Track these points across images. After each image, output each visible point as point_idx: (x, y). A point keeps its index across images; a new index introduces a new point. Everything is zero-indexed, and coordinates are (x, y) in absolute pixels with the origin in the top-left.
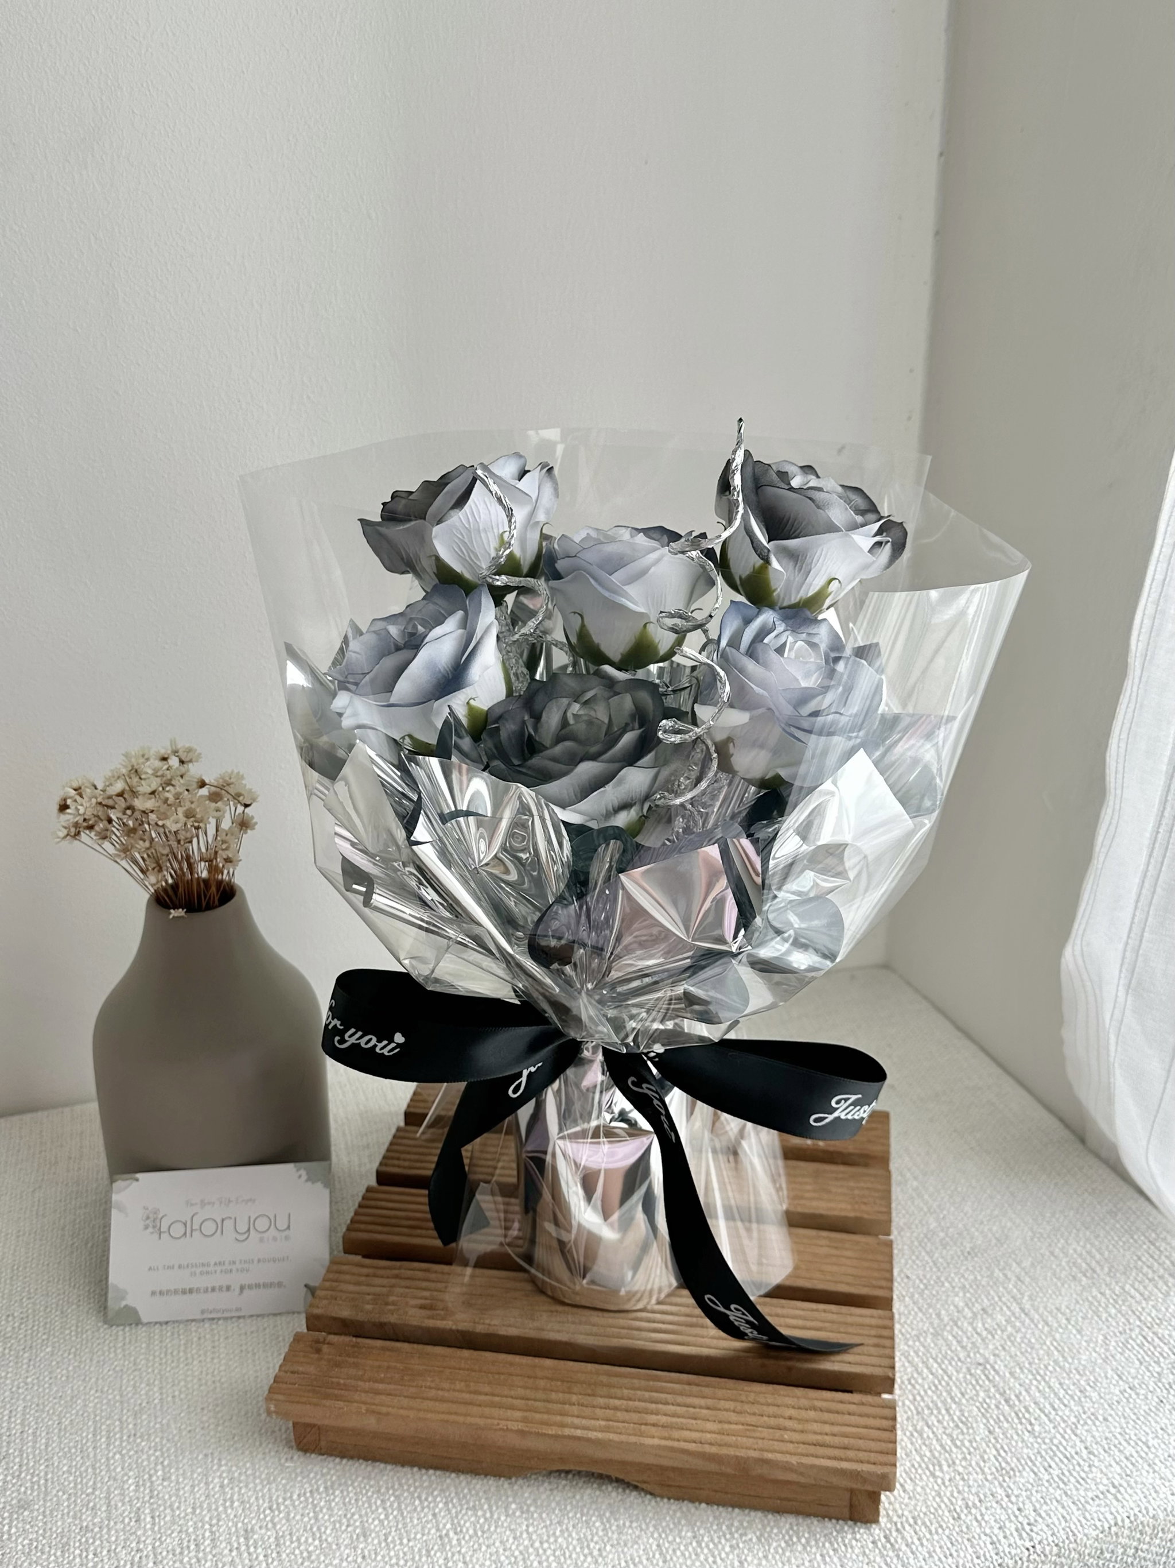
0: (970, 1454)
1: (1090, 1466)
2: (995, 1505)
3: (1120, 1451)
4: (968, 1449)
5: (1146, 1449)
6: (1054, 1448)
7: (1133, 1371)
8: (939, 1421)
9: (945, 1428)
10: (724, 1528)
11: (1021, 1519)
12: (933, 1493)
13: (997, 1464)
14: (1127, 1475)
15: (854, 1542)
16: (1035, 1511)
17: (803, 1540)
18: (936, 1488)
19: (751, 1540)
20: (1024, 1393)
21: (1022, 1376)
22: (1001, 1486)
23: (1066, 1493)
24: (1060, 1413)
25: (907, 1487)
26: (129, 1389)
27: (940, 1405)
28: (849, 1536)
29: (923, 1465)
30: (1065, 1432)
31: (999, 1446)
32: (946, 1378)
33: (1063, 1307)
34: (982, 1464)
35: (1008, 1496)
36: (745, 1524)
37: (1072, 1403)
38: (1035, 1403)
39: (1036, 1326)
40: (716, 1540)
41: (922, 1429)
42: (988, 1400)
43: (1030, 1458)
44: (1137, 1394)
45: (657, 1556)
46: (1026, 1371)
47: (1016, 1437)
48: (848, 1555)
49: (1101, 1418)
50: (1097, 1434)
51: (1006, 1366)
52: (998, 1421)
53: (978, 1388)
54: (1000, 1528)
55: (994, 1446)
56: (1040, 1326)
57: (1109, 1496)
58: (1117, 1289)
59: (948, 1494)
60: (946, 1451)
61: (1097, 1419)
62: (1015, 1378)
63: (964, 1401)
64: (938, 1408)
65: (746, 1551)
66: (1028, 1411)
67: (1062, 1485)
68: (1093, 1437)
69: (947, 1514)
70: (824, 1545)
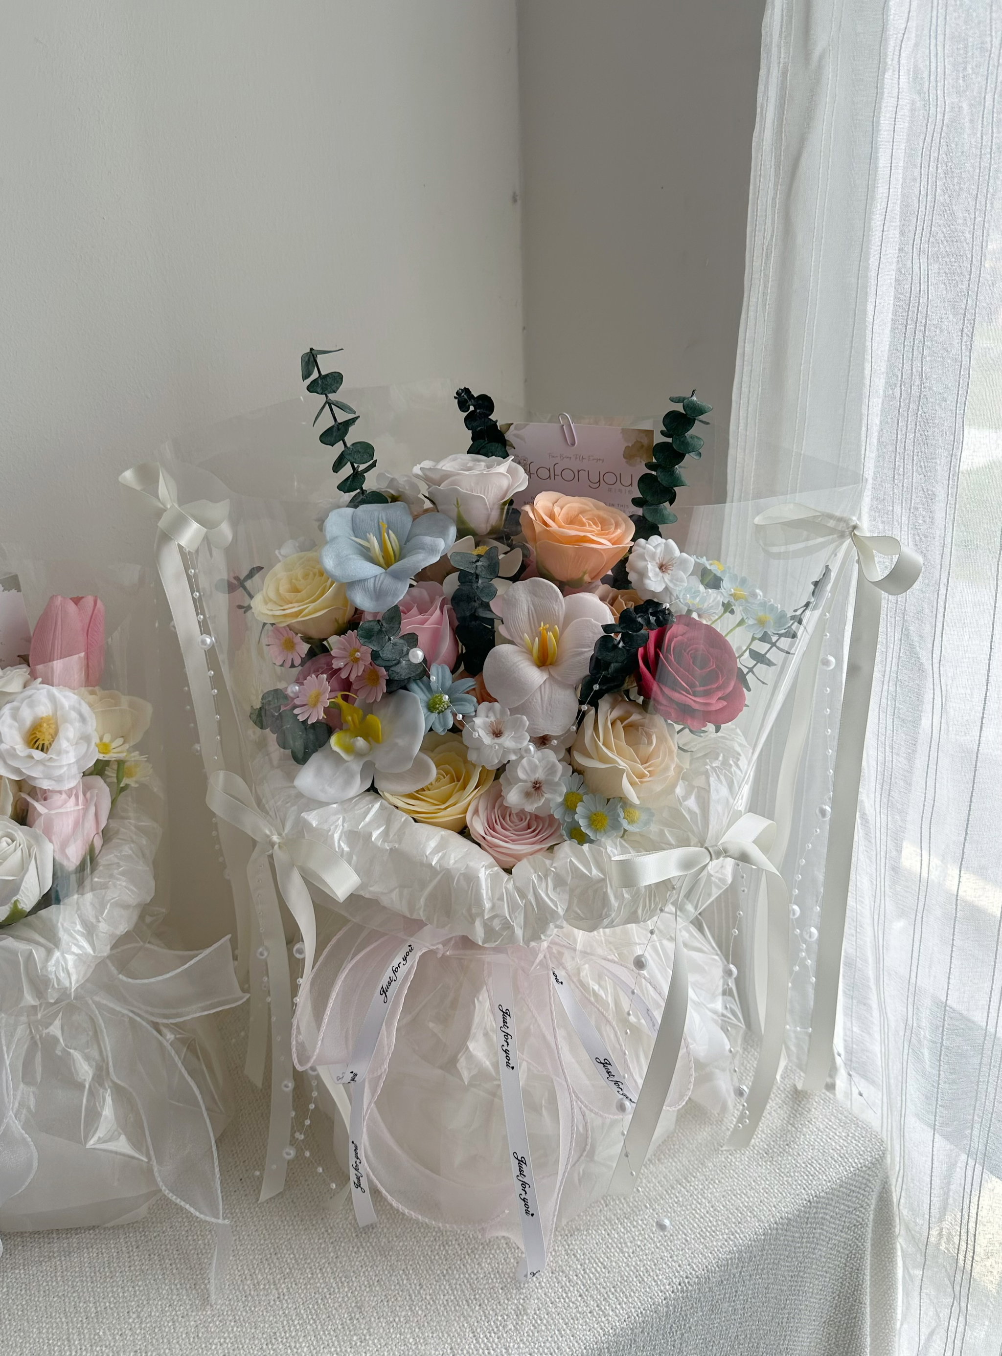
1: (716, 1221)
5: (747, 1200)
6: (694, 1212)
10: (492, 1323)
14: (739, 1223)
15: (578, 1315)
19: (510, 1329)
24: (693, 1184)
26: (71, 1310)
28: (574, 1311)
30: (698, 1198)
36: (506, 1317)
40: (488, 1335)
49: (717, 1182)
61: (714, 1182)
65: (509, 1340)
70: (559, 1322)
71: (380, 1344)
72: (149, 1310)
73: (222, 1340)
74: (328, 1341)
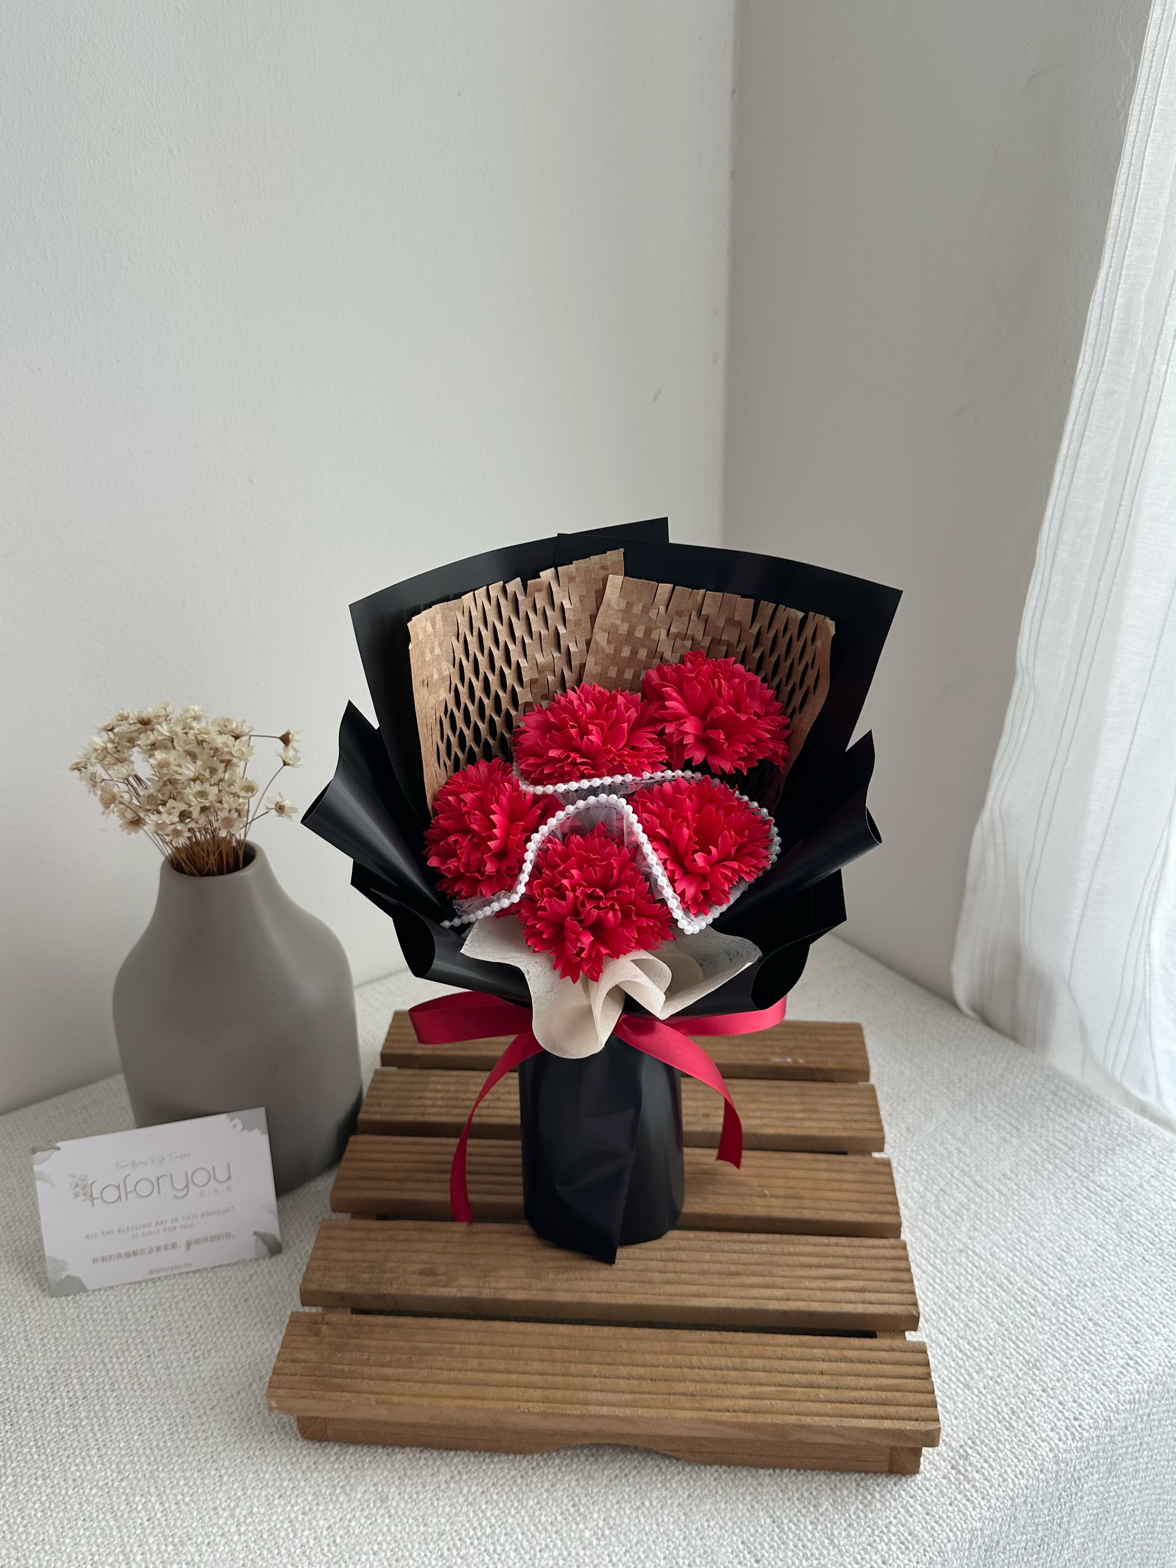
0: (991, 1354)
1: (1101, 1340)
2: (1038, 1404)
3: (1119, 1317)
4: (987, 1349)
6: (1064, 1327)
7: (1094, 1227)
8: (948, 1324)
9: (956, 1330)
11: (1067, 1414)
12: (976, 1406)
13: (1021, 1358)
14: (1136, 1343)
15: (927, 1483)
16: (1075, 1401)
17: (877, 1495)
18: (976, 1399)
19: (827, 1509)
20: (1012, 1274)
21: (1003, 1256)
22: (1035, 1383)
23: (1093, 1375)
24: (1052, 1288)
25: (948, 1406)
26: (122, 1508)
27: (943, 1306)
29: (954, 1379)
30: (1065, 1306)
31: (1014, 1338)
32: (938, 1274)
33: (1008, 1173)
34: (1007, 1362)
35: (1044, 1391)
37: (1057, 1273)
38: (1026, 1282)
39: (993, 1197)
41: (937, 1338)
42: (984, 1290)
43: (1046, 1343)
44: (1107, 1251)
45: (748, 1556)
46: (1004, 1249)
47: (1025, 1325)
48: (929, 1500)
49: (1089, 1284)
50: (1093, 1302)
51: (984, 1248)
52: (1002, 1311)
53: (970, 1278)
54: (1052, 1430)
55: (1010, 1339)
56: (997, 1197)
57: (1132, 1371)
58: (1043, 1143)
59: (991, 1403)
60: (968, 1357)
61: (1085, 1285)
62: (997, 1259)
63: (963, 1296)
64: (943, 1310)
66: (1023, 1293)
67: (1087, 1367)
68: (1090, 1306)
69: (999, 1425)
70: (900, 1495)
71: (630, 1542)
72: (249, 1503)
73: (376, 1547)
74: (544, 1539)
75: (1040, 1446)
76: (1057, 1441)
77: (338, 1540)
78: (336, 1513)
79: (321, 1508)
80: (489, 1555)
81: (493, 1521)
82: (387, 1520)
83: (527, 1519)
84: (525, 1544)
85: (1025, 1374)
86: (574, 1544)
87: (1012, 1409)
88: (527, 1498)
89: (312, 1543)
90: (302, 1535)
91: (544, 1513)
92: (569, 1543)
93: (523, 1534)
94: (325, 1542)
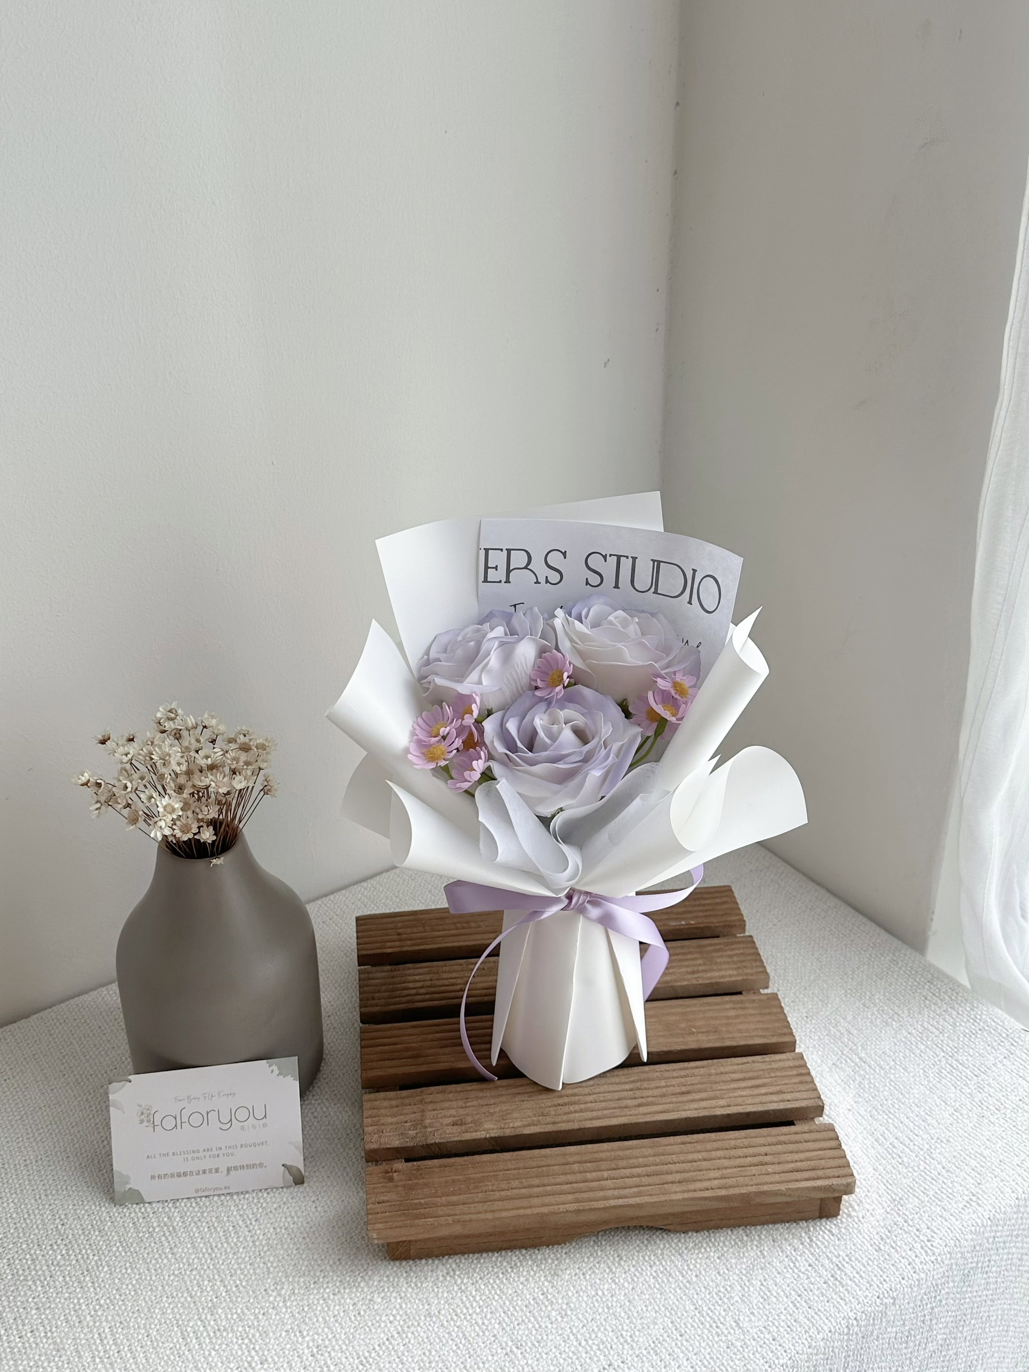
33: (888, 1051)
37: (921, 1132)
38: (896, 1138)
43: (909, 1186)
44: (961, 1114)
50: (946, 1154)
56: (877, 1071)
61: (942, 1142)
66: (894, 1147)
68: (945, 1157)
75: (900, 1262)
76: (914, 1257)
77: (362, 1313)
78: (358, 1294)
79: (347, 1291)
80: (478, 1326)
81: (481, 1303)
82: (399, 1301)
83: (507, 1303)
84: (506, 1319)
85: (892, 1209)
86: (544, 1320)
87: (881, 1236)
88: (507, 1288)
89: (342, 1314)
90: (334, 1309)
91: (520, 1299)
92: (540, 1319)
93: (504, 1313)
94: (352, 1315)
